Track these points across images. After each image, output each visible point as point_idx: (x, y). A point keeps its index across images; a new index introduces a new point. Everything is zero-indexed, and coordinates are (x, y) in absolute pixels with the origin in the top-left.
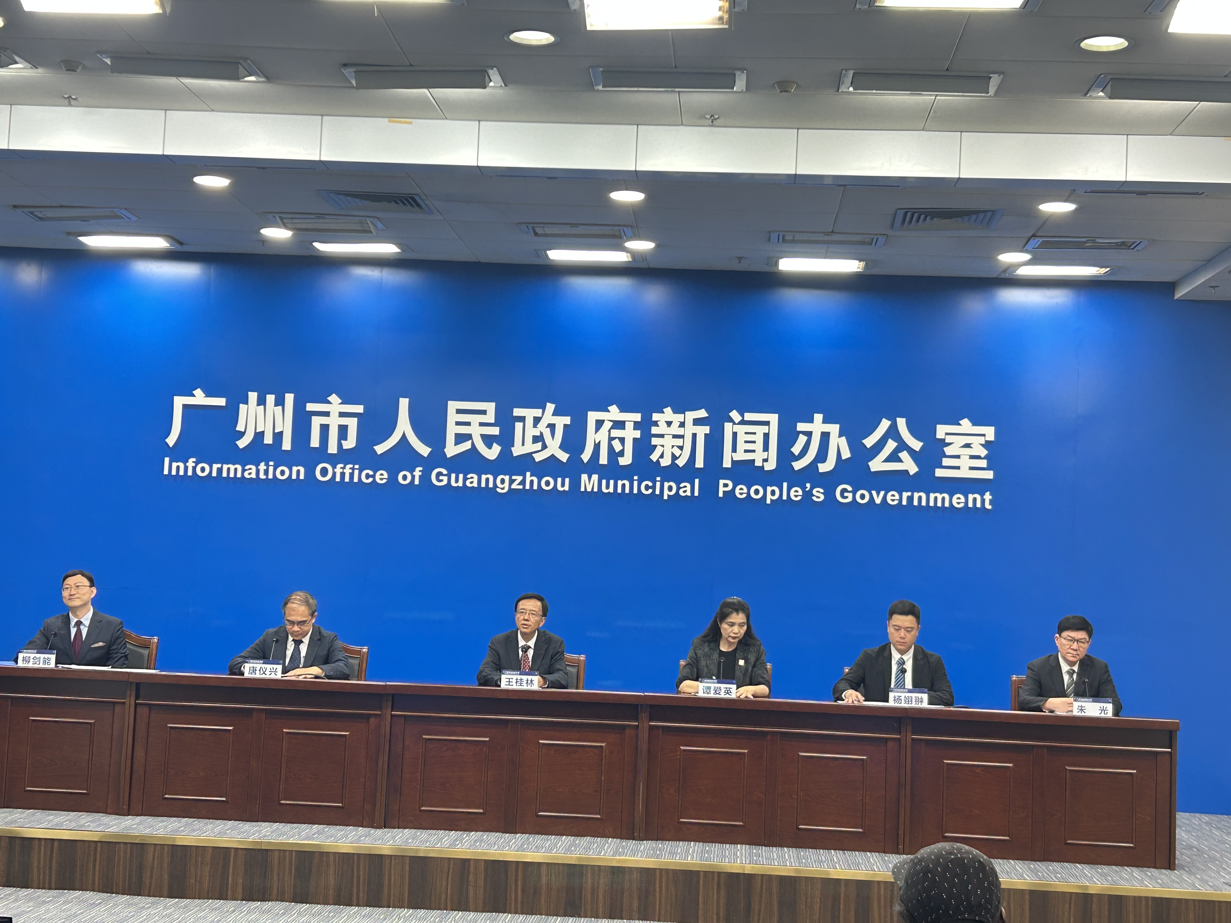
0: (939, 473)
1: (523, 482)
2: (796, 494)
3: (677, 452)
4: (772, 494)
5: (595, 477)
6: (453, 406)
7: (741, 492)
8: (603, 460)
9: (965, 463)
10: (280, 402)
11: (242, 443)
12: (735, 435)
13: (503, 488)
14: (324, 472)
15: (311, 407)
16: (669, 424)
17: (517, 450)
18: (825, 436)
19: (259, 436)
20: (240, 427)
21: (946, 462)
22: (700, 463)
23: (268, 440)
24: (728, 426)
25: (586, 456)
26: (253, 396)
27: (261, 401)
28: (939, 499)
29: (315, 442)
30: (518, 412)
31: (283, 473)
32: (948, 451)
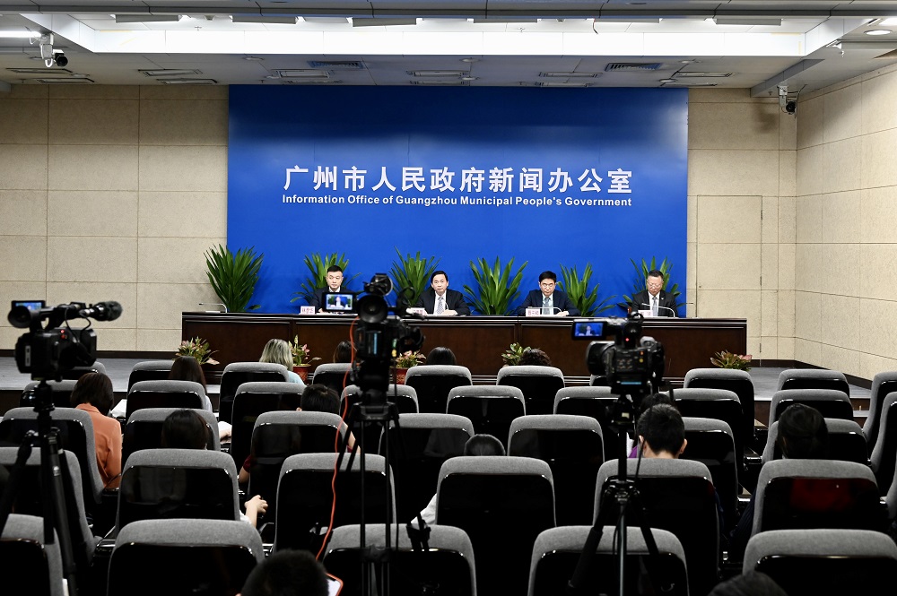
0: (610, 191)
1: (436, 201)
2: (549, 202)
3: (500, 186)
4: (539, 202)
5: (467, 198)
6: (405, 169)
7: (526, 202)
8: (469, 190)
9: (620, 186)
10: (331, 170)
11: (316, 188)
12: (524, 178)
13: (428, 204)
14: (352, 199)
15: (344, 172)
16: (497, 174)
17: (433, 187)
18: (562, 177)
19: (323, 184)
20: (315, 181)
21: (612, 186)
22: (510, 190)
23: (327, 186)
24: (521, 174)
25: (462, 189)
26: (320, 168)
27: (323, 170)
28: (609, 202)
29: (347, 187)
30: (432, 171)
31: (335, 200)
32: (613, 182)
